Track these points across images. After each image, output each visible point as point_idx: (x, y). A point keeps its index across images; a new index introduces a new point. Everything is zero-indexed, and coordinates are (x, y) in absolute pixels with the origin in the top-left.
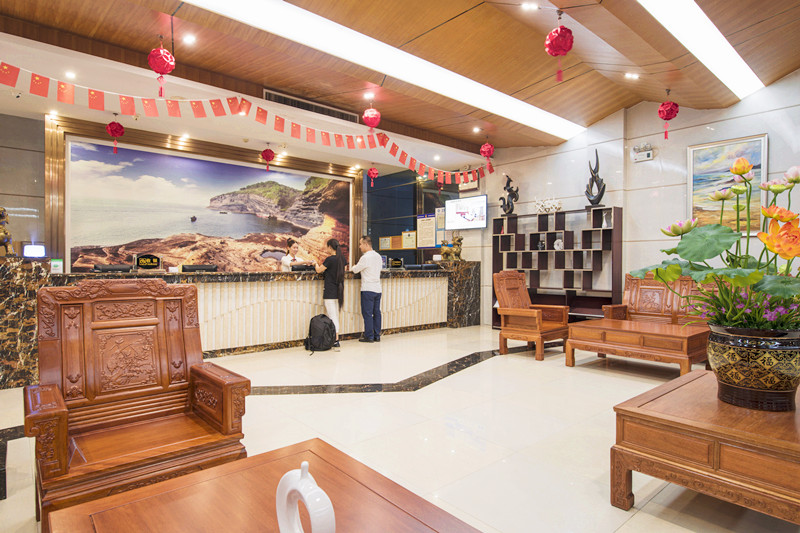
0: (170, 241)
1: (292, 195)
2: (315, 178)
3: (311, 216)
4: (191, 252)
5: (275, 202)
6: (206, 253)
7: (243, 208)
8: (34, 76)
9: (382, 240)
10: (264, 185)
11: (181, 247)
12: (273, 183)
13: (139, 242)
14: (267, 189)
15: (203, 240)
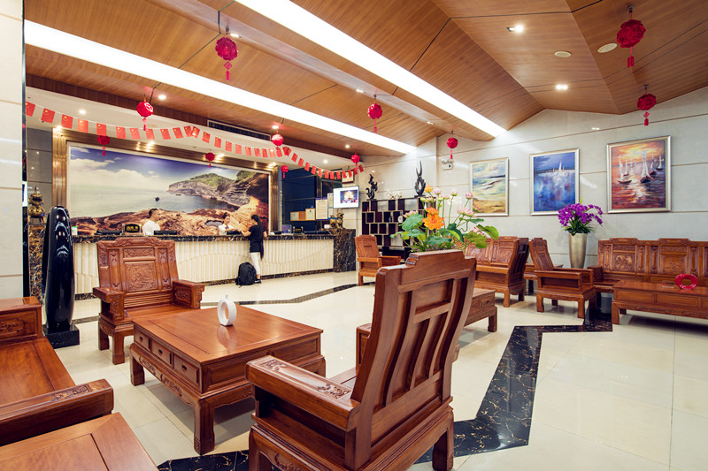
0: (140, 214)
1: (227, 183)
2: (243, 171)
3: (241, 197)
5: (215, 187)
6: (166, 223)
7: (192, 192)
8: (63, 116)
9: (292, 214)
10: (207, 176)
12: (214, 175)
13: (119, 215)
14: (210, 178)
15: (164, 213)
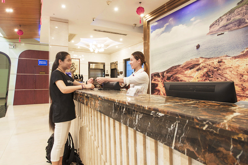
0: (185, 66)
4: (197, 72)
6: (207, 73)
7: (240, 23)
11: (191, 69)
13: (171, 68)
15: (204, 61)
